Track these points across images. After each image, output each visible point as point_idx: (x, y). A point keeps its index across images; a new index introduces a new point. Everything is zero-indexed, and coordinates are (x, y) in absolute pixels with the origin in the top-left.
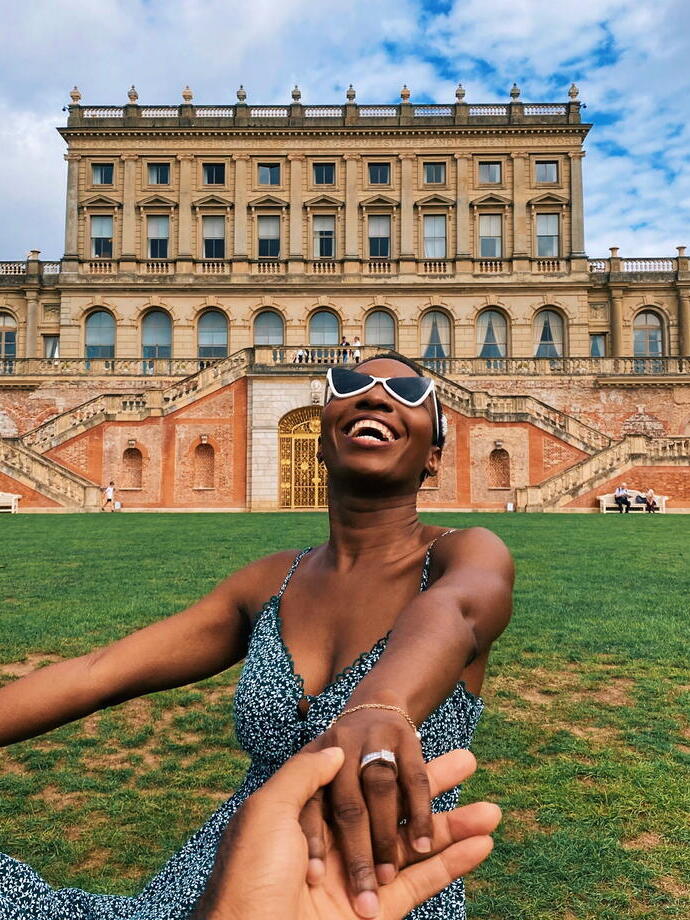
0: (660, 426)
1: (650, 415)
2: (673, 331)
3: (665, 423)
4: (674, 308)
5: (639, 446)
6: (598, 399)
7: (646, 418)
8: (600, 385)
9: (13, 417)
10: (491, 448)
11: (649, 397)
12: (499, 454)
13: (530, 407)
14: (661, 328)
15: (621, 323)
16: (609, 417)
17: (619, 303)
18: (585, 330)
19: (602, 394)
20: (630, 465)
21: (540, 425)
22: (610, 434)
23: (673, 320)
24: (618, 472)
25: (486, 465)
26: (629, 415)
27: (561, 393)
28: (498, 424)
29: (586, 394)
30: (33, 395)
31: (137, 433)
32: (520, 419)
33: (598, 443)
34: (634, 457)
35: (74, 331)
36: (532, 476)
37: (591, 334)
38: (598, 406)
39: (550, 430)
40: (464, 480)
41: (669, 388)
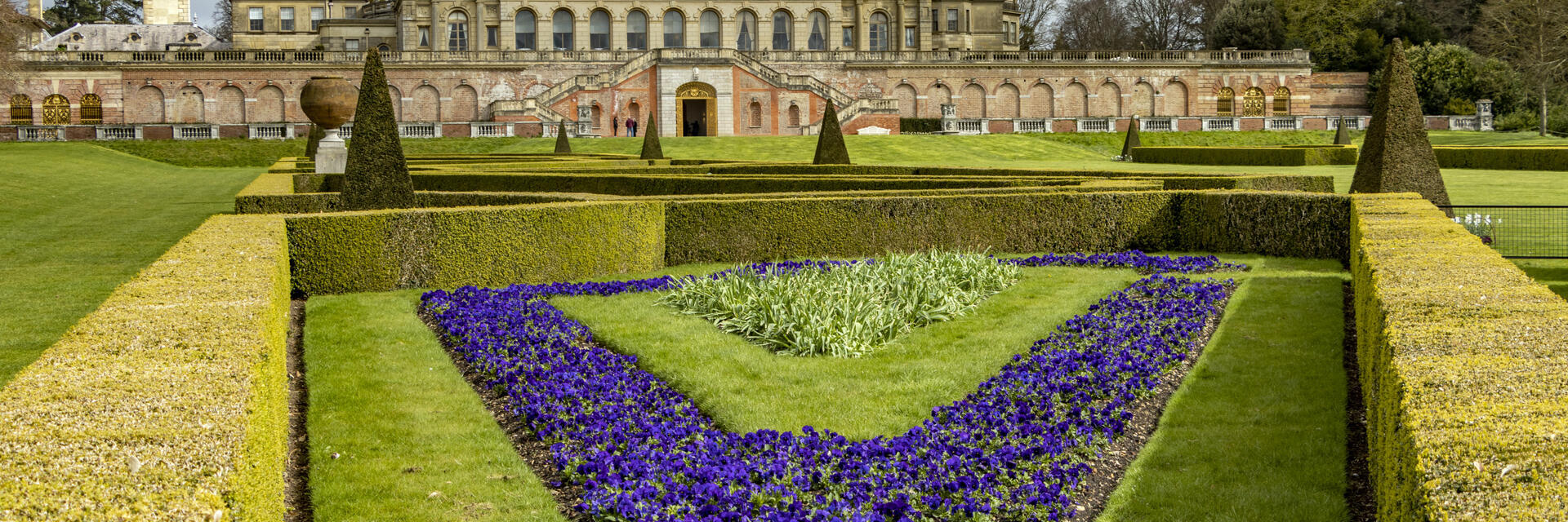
0: (879, 91)
1: (875, 84)
2: (894, 25)
3: (882, 89)
4: (895, 11)
5: (866, 104)
6: (846, 75)
7: (872, 86)
8: (847, 67)
9: (511, 87)
10: (789, 105)
11: (874, 74)
12: (794, 108)
13: (809, 81)
14: (887, 23)
15: (862, 21)
16: (852, 86)
17: (861, 7)
18: (840, 25)
19: (849, 73)
20: (860, 114)
21: (816, 92)
22: (853, 95)
23: (893, 18)
24: (855, 118)
25: (787, 114)
26: (862, 85)
27: (825, 72)
28: (793, 91)
29: (841, 73)
30: (524, 73)
31: (596, 97)
32: (806, 89)
33: (845, 101)
34: (862, 109)
35: (510, 24)
36: (811, 119)
37: (844, 27)
38: (846, 79)
39: (821, 95)
40: (775, 122)
41: (884, 69)
